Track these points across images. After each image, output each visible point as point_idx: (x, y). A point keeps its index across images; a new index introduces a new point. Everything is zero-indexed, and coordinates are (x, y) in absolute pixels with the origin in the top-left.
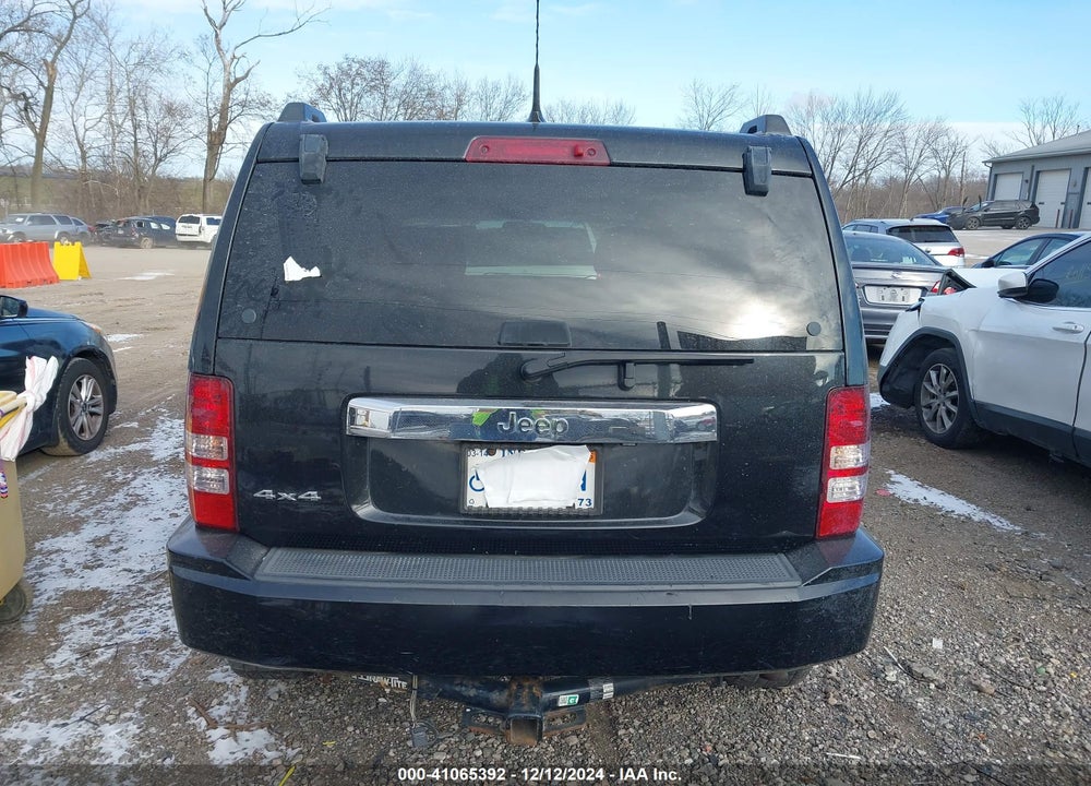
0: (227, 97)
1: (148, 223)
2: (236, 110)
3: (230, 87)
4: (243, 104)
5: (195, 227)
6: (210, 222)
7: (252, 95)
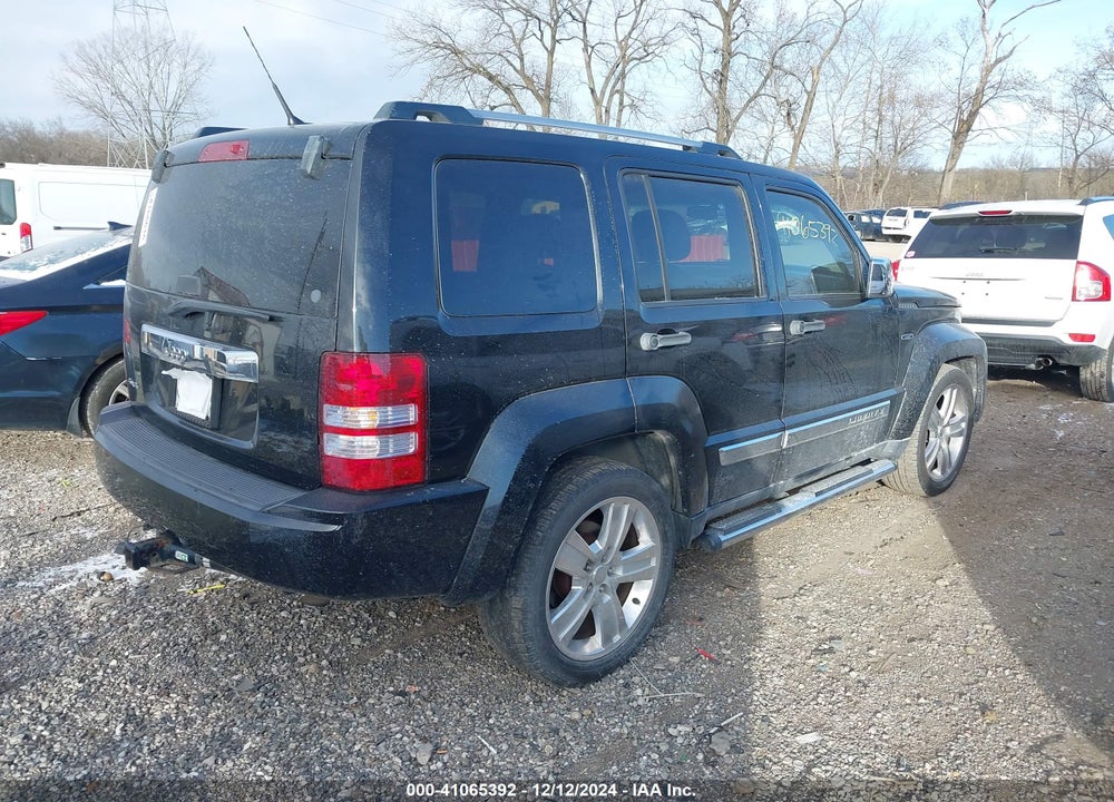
0: (984, 81)
1: (859, 216)
2: (989, 93)
3: (988, 70)
4: (1000, 86)
5: (901, 220)
6: (918, 215)
7: (1009, 76)
